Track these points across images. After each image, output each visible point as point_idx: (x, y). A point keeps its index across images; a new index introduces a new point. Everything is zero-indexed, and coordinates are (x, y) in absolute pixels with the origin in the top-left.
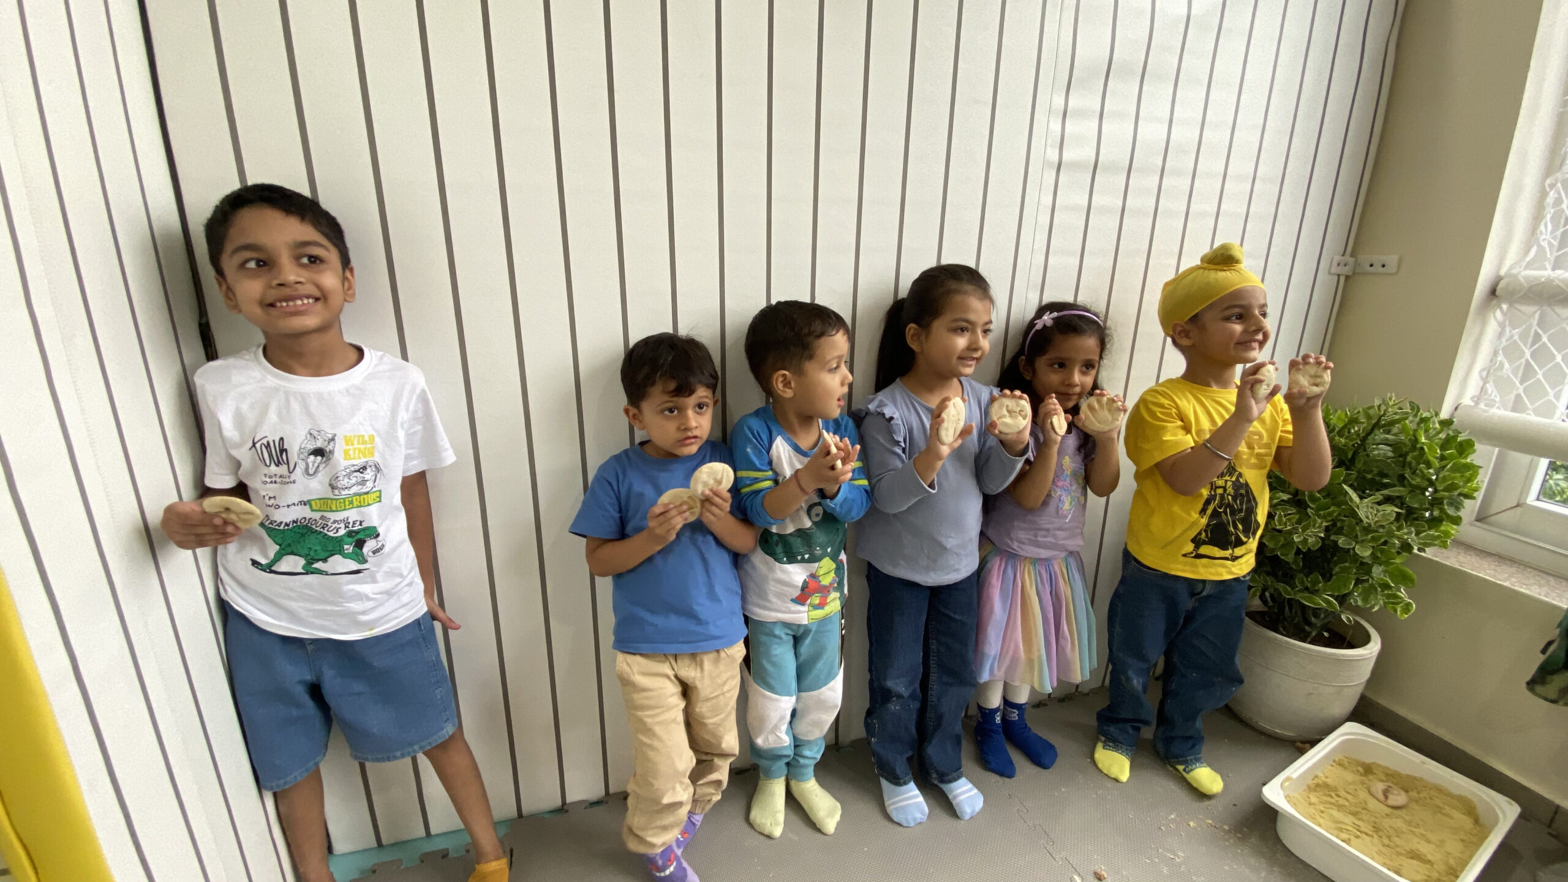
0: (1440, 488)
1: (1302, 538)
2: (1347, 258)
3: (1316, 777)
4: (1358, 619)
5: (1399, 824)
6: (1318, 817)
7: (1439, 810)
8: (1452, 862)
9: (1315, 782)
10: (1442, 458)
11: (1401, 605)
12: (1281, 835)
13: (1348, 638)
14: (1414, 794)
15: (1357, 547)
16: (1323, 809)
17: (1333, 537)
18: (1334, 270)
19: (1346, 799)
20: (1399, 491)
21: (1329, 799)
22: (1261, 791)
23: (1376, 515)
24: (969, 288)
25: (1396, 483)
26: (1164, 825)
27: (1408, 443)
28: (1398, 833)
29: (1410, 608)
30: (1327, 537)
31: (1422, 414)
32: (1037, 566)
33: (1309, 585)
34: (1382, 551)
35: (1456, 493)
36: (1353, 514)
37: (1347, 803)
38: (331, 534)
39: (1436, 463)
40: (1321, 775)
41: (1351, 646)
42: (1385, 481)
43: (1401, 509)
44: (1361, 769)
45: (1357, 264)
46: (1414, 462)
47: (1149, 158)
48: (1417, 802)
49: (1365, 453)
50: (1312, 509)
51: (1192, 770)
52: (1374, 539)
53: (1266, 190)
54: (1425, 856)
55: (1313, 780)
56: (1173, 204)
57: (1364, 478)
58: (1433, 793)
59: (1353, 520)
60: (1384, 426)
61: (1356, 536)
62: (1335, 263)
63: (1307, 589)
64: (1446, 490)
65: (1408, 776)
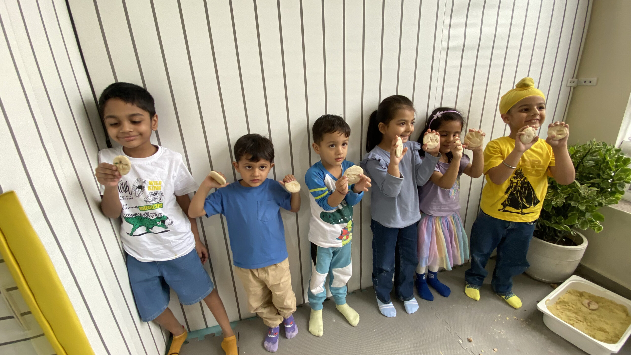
0: (615, 179)
1: (555, 202)
2: (574, 79)
3: (559, 298)
4: (578, 233)
5: (595, 317)
6: (560, 315)
7: (611, 311)
8: (617, 332)
9: (559, 300)
10: (617, 166)
11: (597, 227)
12: (545, 321)
13: (573, 241)
14: (601, 304)
15: (579, 205)
16: (562, 311)
17: (569, 202)
18: (569, 85)
19: (572, 307)
20: (598, 180)
21: (565, 307)
22: (536, 305)
23: (588, 192)
24: (405, 106)
25: (596, 177)
26: (496, 319)
27: (601, 160)
28: (594, 320)
29: (601, 229)
30: (566, 201)
31: (608, 147)
32: (441, 220)
33: (557, 221)
34: (590, 206)
35: (622, 181)
36: (578, 191)
37: (573, 309)
38: (151, 218)
39: (614, 168)
40: (561, 297)
41: (575, 245)
42: (591, 176)
43: (598, 188)
44: (579, 295)
45: (578, 82)
46: (604, 167)
47: (487, 42)
48: (602, 307)
49: (583, 165)
50: (559, 190)
51: (508, 298)
52: (586, 202)
53: (539, 52)
54: (605, 330)
55: (558, 299)
56: (498, 62)
57: (582, 176)
58: (609, 303)
59: (577, 194)
60: (590, 153)
61: (579, 201)
62: (569, 82)
63: (556, 222)
64: (618, 180)
65: (599, 297)
